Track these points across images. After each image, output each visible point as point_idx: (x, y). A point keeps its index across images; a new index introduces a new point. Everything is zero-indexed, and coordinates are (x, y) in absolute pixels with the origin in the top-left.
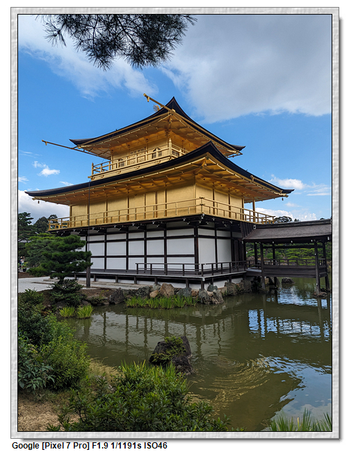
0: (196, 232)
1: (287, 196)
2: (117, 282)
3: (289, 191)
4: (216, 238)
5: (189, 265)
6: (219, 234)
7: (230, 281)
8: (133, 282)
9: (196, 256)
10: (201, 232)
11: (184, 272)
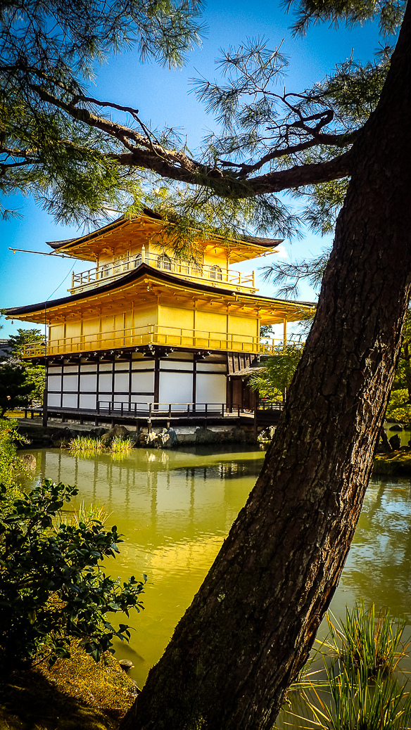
0: (157, 365)
2: (82, 423)
4: (194, 372)
5: (144, 403)
6: (200, 367)
7: (205, 428)
8: (94, 423)
9: (156, 394)
10: (164, 365)
11: (136, 413)
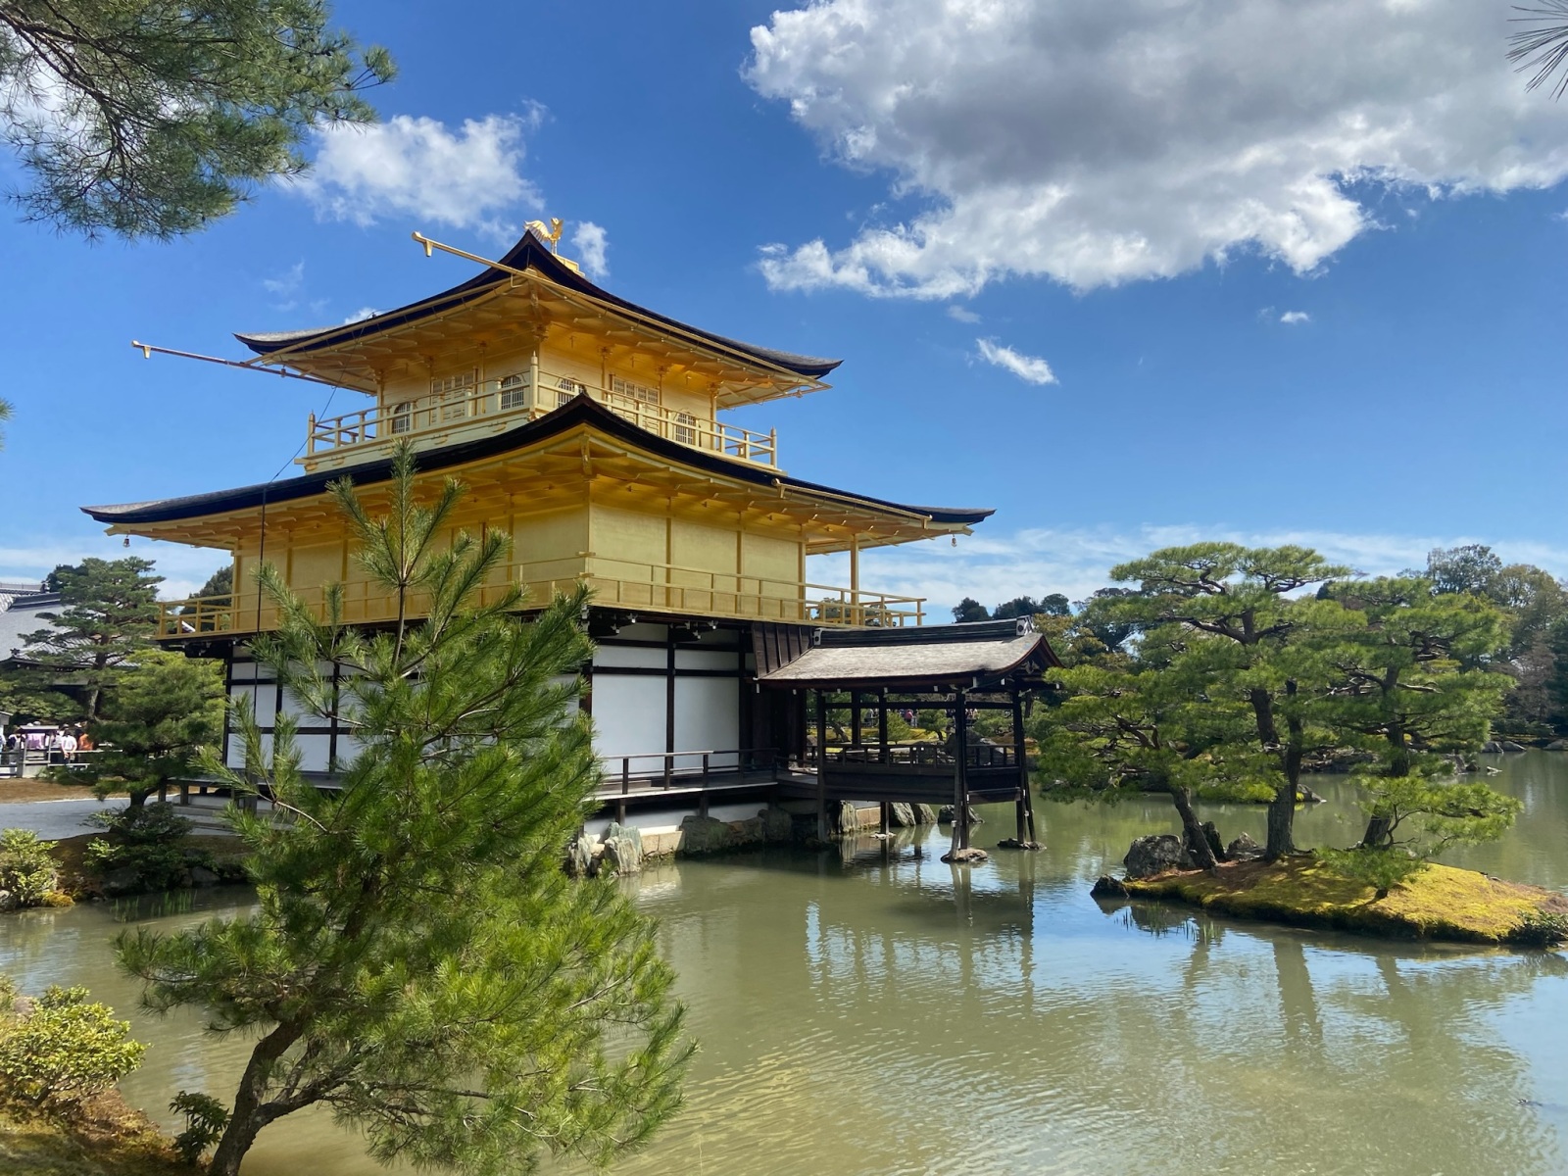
1: (969, 533)
3: (977, 517)
4: (670, 673)
6: (684, 659)
7: (704, 811)
10: (605, 655)
